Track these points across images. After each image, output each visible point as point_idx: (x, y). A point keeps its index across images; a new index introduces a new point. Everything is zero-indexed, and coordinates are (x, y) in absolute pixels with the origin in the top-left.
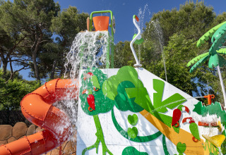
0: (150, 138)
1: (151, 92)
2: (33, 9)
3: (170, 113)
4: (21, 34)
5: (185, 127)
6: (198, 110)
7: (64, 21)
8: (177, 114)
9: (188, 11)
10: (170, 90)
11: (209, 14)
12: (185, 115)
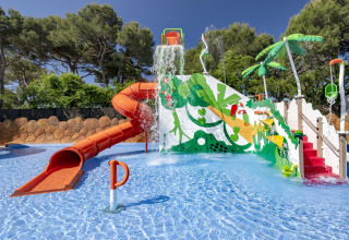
0: (213, 125)
1: (216, 93)
2: (99, 22)
3: (229, 107)
4: (86, 45)
5: (239, 116)
6: (249, 104)
7: (128, 34)
8: (234, 108)
9: (235, 31)
10: (230, 91)
11: (252, 34)
12: (240, 108)
